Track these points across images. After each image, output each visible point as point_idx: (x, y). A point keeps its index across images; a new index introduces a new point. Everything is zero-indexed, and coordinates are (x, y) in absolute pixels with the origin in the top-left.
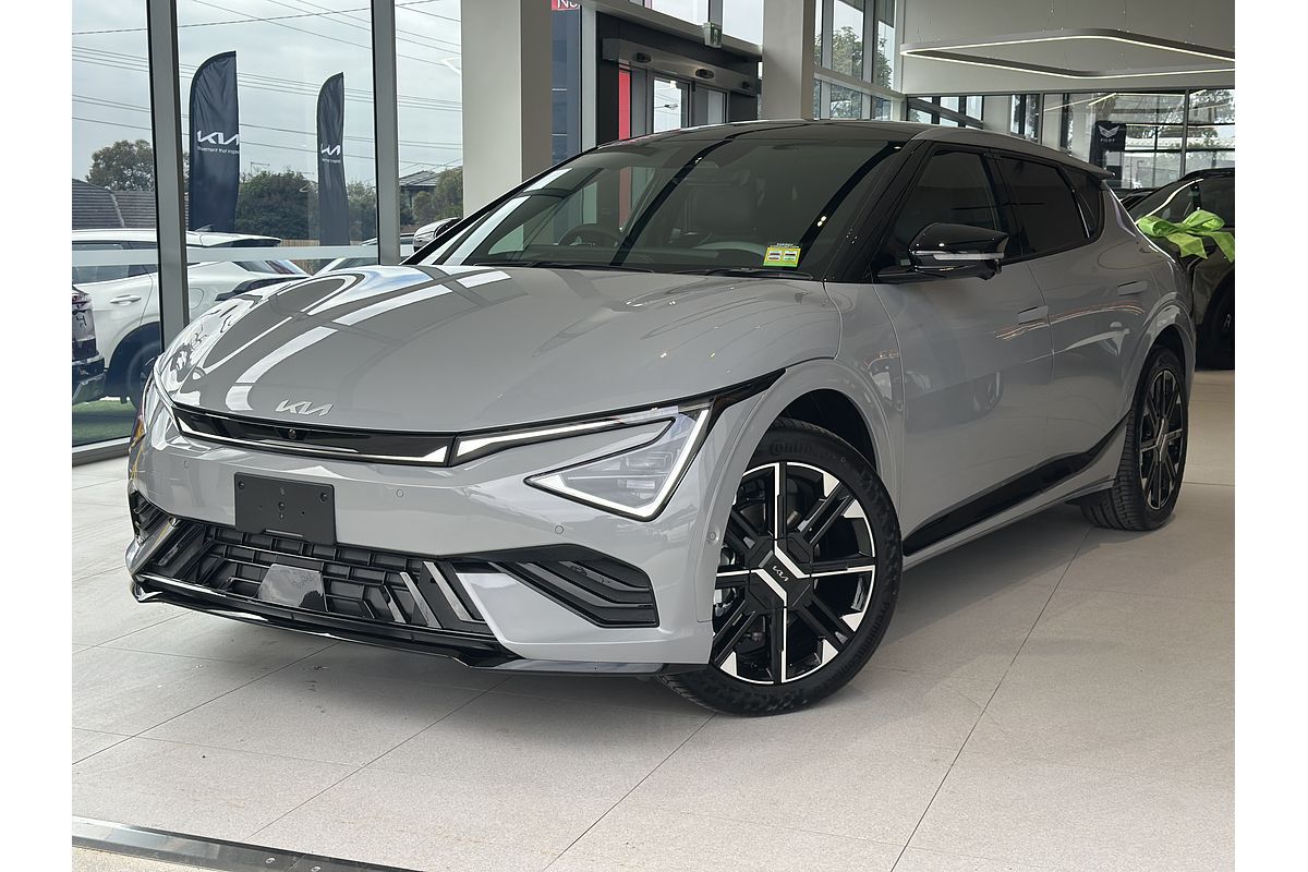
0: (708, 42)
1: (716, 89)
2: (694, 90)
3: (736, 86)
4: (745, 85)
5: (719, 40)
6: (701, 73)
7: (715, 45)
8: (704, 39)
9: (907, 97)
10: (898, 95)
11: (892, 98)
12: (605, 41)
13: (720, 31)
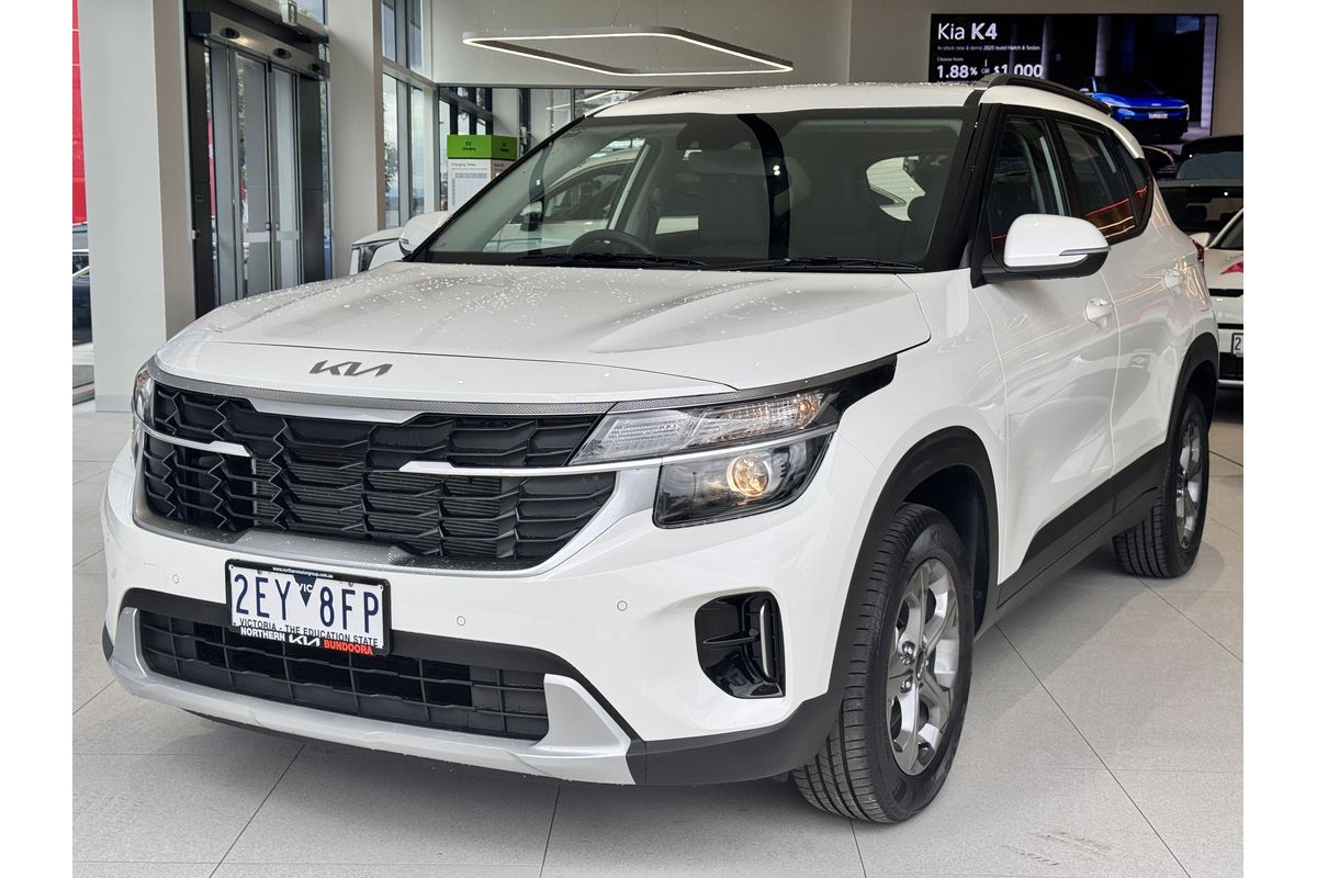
0: (285, 20)
1: (285, 70)
2: (270, 71)
3: (305, 69)
4: (315, 67)
5: (295, 19)
6: (280, 53)
7: (292, 24)
8: (281, 16)
9: (439, 86)
10: (431, 84)
11: (423, 86)
13: (296, 8)
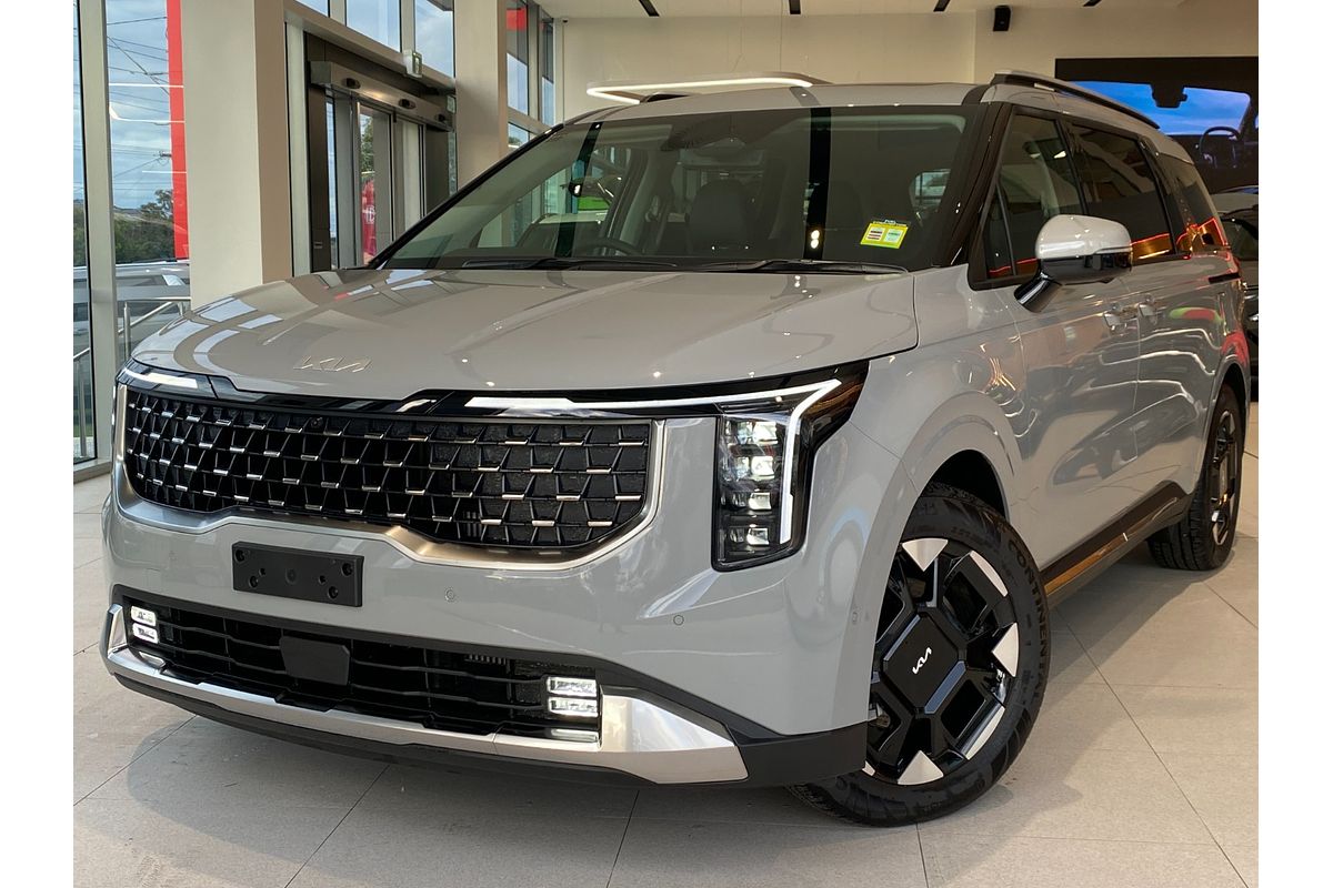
0: (410, 71)
1: (411, 120)
2: (395, 121)
3: (432, 120)
4: (442, 118)
5: (420, 71)
6: (405, 103)
7: (417, 76)
8: (405, 68)
12: (313, 63)
13: (420, 60)
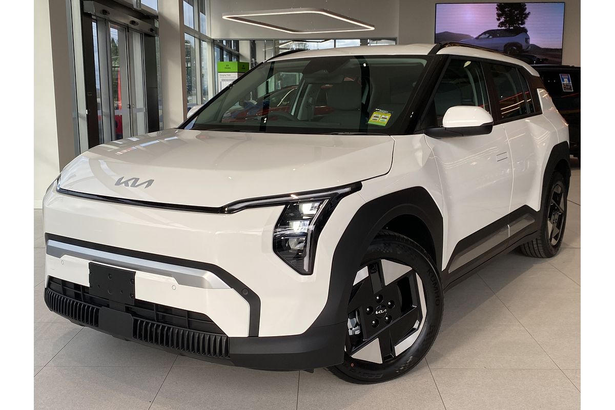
2: (128, 31)
3: (147, 31)
4: (152, 30)
5: (140, 6)
6: (133, 22)
7: (139, 9)
8: (133, 5)
9: (214, 40)
10: (210, 39)
11: (207, 40)
13: (140, 2)
